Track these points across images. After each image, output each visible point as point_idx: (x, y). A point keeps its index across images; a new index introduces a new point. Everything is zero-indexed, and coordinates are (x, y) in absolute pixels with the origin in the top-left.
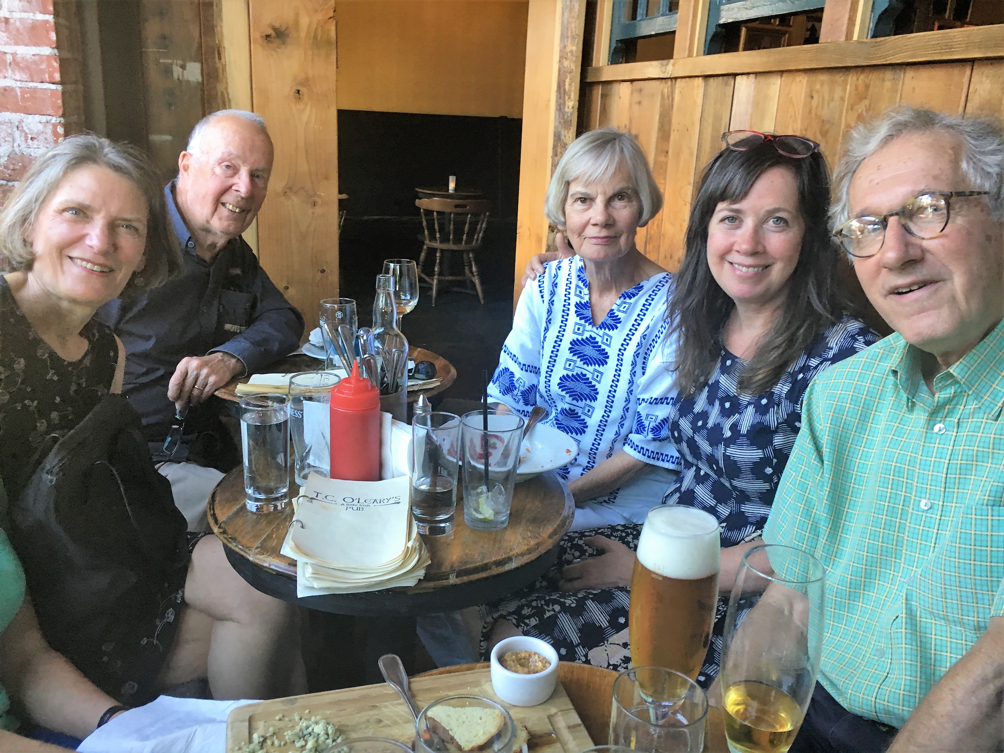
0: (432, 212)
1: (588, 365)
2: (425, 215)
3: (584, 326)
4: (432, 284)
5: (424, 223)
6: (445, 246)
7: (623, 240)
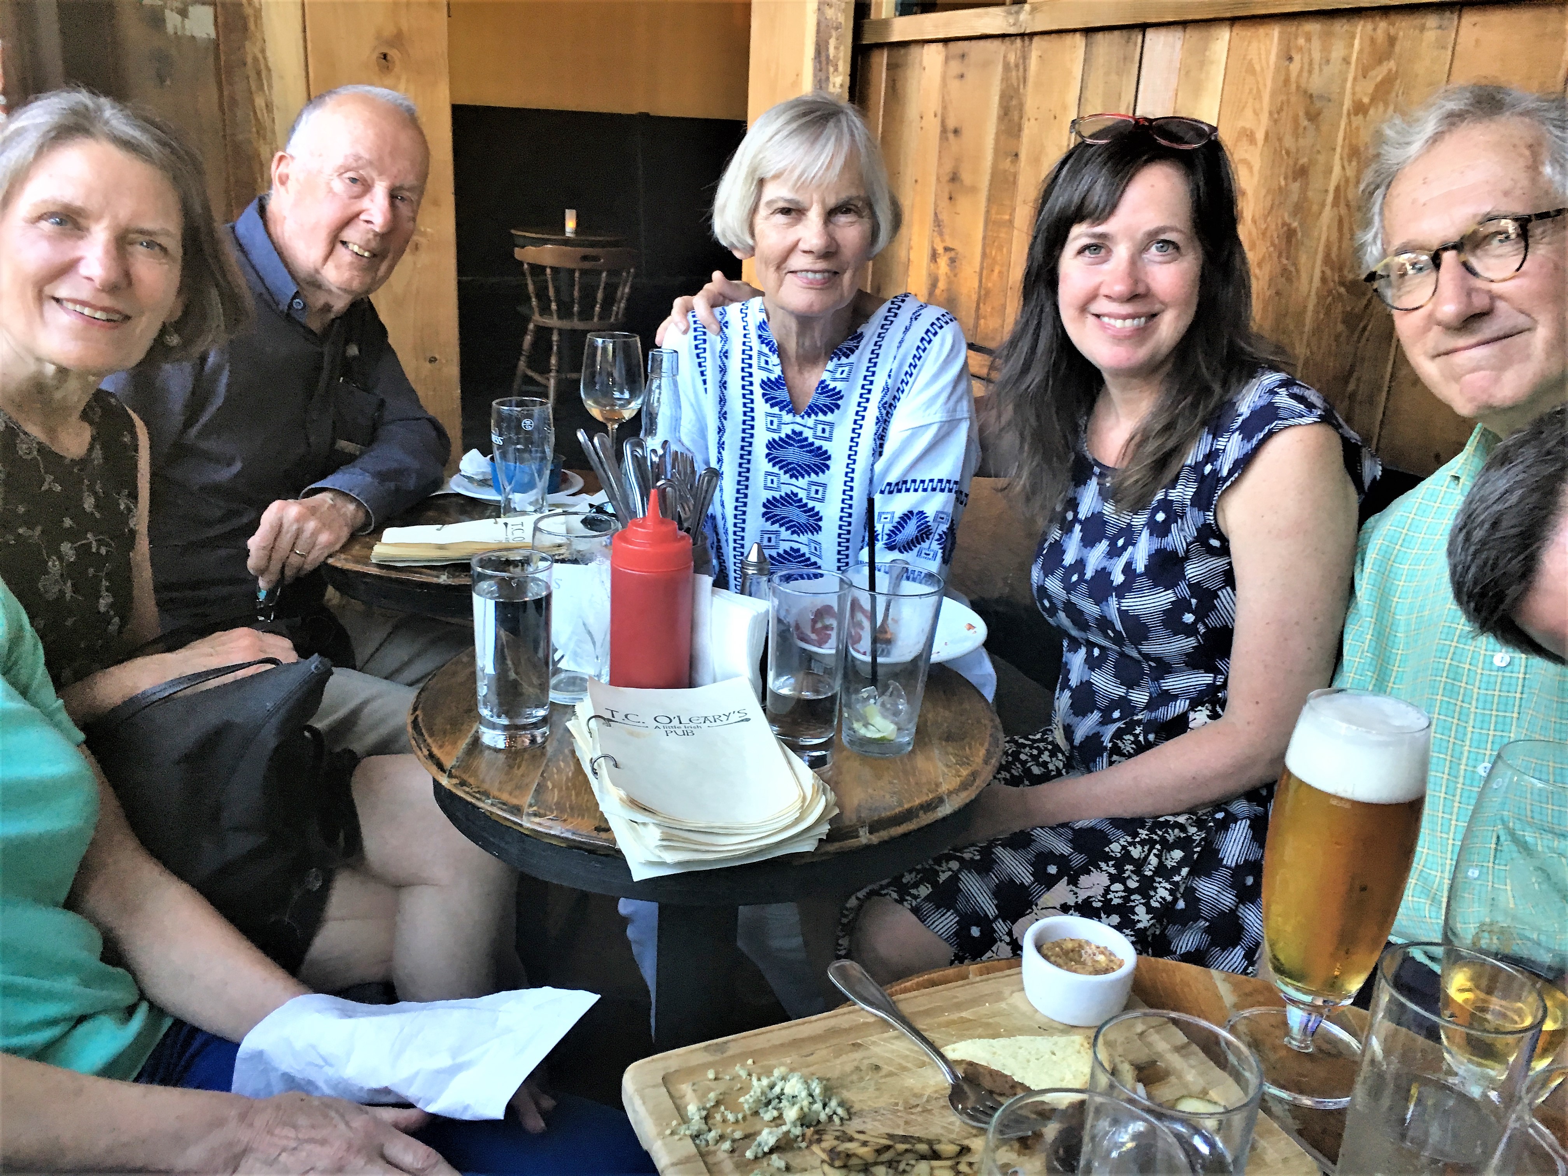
0: (544, 268)
1: (797, 478)
2: (532, 274)
3: (780, 416)
4: (546, 387)
5: (531, 288)
6: (566, 324)
7: (847, 277)
